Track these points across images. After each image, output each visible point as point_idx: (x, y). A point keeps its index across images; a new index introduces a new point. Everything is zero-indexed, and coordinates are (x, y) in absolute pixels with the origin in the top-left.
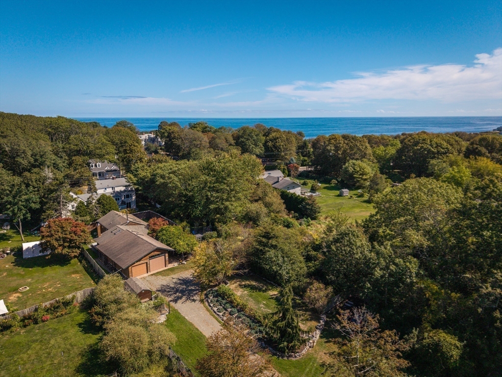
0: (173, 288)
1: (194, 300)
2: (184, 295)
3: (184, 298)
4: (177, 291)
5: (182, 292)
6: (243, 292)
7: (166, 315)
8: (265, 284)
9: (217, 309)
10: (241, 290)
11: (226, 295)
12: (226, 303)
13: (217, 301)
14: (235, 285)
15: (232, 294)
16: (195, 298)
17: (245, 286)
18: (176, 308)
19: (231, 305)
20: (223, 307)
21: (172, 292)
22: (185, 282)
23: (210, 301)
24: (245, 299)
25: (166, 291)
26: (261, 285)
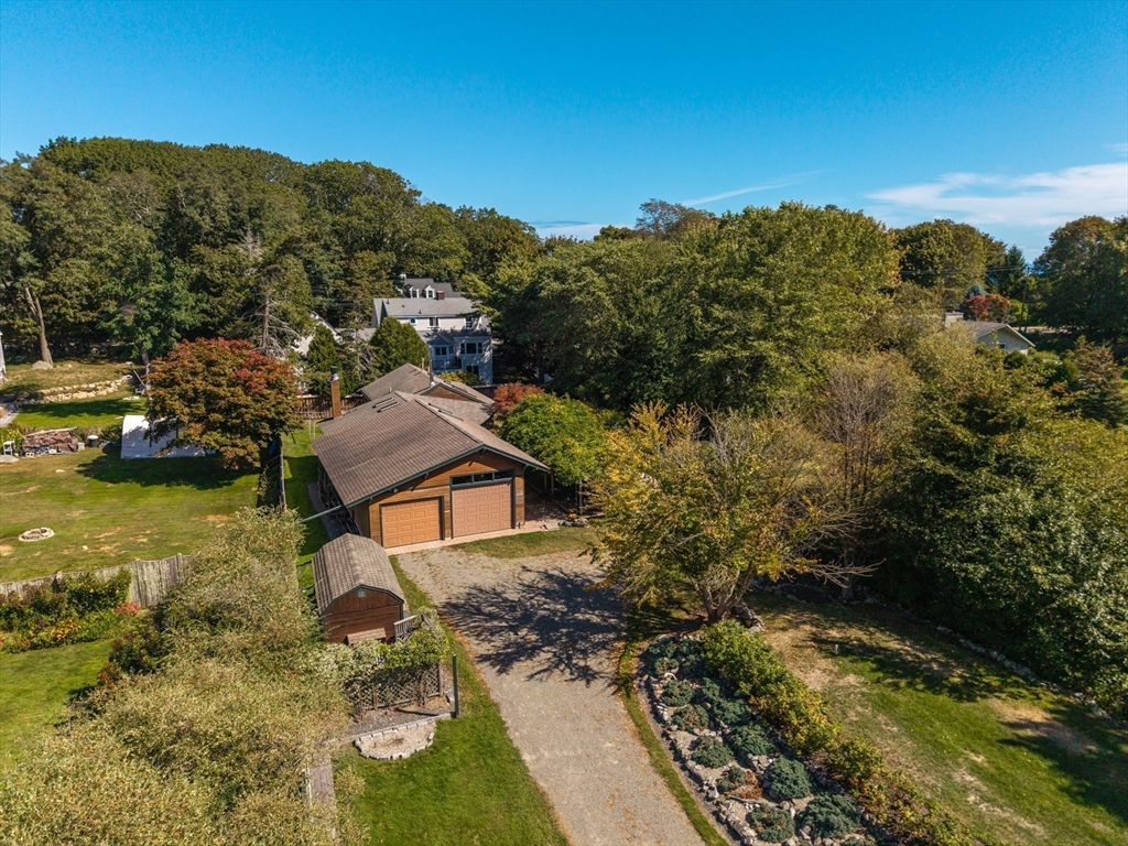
0: (512, 606)
1: (587, 675)
2: (551, 643)
3: (544, 656)
4: (526, 619)
5: (546, 627)
6: (840, 675)
7: (439, 723)
8: (956, 658)
9: (694, 745)
10: (824, 663)
11: (748, 679)
12: (744, 720)
13: (698, 699)
14: (791, 633)
15: (779, 680)
16: (592, 662)
17: (845, 649)
18: (495, 696)
19: (771, 736)
20: (727, 741)
21: (502, 619)
22: (569, 589)
23: (659, 693)
24: (852, 716)
25: (479, 612)
26: (932, 659)
